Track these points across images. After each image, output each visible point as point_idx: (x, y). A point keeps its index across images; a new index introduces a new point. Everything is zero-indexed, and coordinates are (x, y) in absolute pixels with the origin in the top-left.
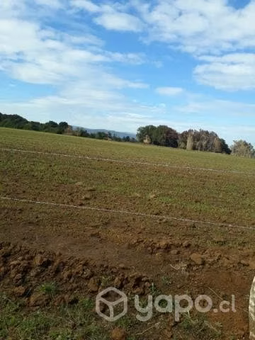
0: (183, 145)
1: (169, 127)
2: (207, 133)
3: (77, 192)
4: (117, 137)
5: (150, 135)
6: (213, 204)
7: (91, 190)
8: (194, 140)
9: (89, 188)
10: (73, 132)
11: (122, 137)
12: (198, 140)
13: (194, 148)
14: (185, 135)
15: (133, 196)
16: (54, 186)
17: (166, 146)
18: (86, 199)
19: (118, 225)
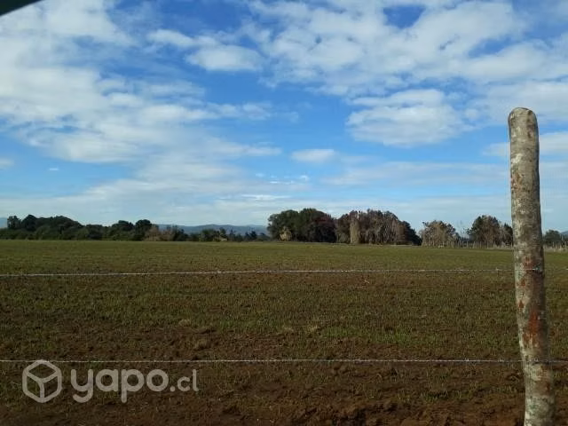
0: (343, 237)
1: (318, 210)
2: (379, 213)
3: (184, 337)
4: (236, 234)
5: (290, 227)
6: (414, 330)
7: (208, 331)
8: (360, 228)
9: (204, 328)
10: (160, 234)
11: (243, 234)
12: (367, 227)
13: (362, 241)
14: (346, 220)
15: (281, 332)
16: (142, 331)
17: (317, 240)
18: (202, 348)
19: (266, 388)
